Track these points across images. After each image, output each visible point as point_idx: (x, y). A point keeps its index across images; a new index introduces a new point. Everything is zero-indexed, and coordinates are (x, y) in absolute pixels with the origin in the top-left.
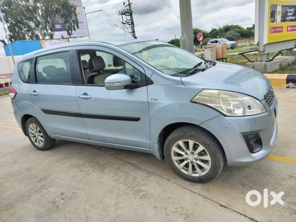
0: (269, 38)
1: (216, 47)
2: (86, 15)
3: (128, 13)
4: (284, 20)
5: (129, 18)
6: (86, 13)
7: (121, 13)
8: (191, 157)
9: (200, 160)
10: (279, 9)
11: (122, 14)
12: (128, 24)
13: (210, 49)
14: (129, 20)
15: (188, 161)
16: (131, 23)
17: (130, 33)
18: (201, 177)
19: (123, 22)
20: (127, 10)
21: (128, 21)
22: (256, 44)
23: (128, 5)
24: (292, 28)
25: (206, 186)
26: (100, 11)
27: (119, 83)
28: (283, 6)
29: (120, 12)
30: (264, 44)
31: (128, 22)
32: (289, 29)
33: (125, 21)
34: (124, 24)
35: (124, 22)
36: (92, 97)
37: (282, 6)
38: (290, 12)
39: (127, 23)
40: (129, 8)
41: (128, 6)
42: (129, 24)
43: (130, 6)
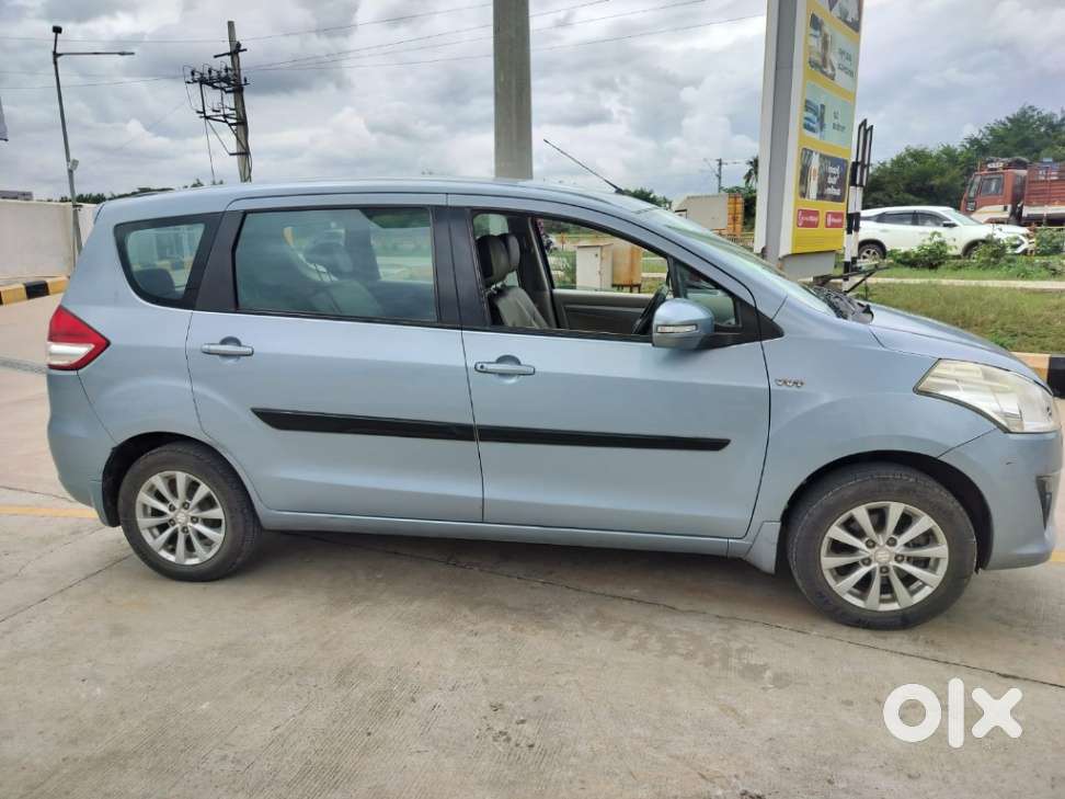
0: (796, 241)
1: (612, 247)
2: (59, 59)
3: (226, 80)
4: (821, 196)
5: (230, 100)
6: (58, 51)
7: (197, 76)
8: (882, 554)
9: (909, 559)
10: (815, 163)
11: (202, 81)
12: (226, 122)
13: (598, 251)
14: (231, 109)
15: (872, 566)
16: (234, 121)
17: (231, 154)
18: (908, 612)
19: (204, 112)
20: (226, 70)
21: (227, 112)
22: (760, 251)
23: (228, 54)
24: (835, 221)
25: (922, 633)
26: (122, 54)
27: (694, 328)
28: (823, 157)
29: (193, 74)
30: (780, 255)
31: (225, 116)
32: (829, 220)
33: (214, 111)
34: (207, 118)
35: (208, 114)
36: (537, 370)
37: (821, 155)
38: (833, 175)
39: (222, 118)
40: (230, 66)
41: (229, 58)
42: (230, 125)
43: (235, 58)
